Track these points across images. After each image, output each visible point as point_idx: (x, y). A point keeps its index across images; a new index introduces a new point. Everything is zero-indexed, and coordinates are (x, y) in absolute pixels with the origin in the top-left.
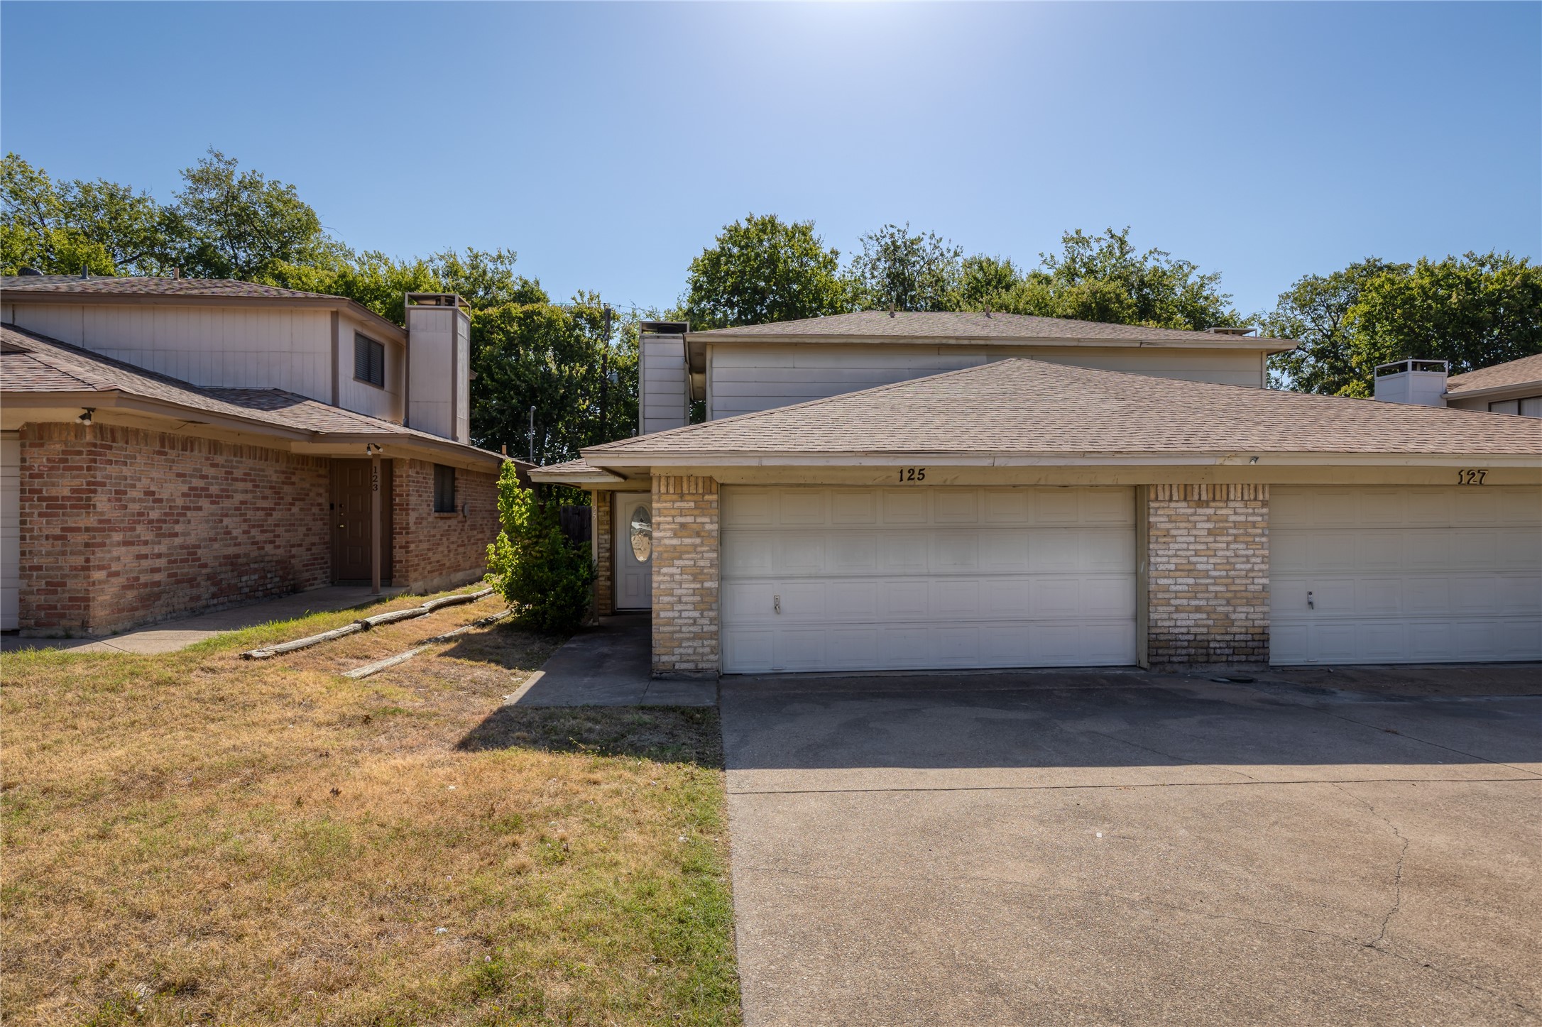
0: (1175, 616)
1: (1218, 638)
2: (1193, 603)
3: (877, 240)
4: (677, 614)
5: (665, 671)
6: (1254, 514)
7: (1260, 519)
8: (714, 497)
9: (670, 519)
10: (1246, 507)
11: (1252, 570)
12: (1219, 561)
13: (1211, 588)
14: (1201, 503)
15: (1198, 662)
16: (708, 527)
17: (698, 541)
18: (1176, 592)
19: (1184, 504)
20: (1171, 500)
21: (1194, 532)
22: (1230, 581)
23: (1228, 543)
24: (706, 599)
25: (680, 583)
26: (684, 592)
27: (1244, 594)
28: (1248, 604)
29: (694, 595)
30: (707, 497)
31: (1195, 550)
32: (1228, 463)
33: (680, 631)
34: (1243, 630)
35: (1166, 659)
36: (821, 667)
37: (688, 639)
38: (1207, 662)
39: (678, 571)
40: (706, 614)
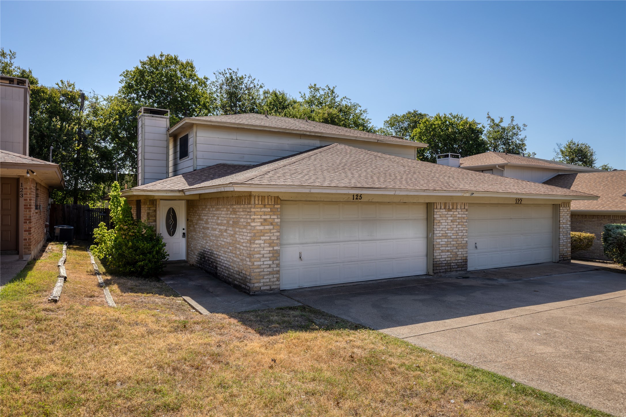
0: (441, 254)
1: (454, 262)
2: (447, 248)
3: (223, 75)
4: (262, 263)
5: (257, 291)
6: (464, 214)
7: (465, 216)
8: (279, 206)
9: (259, 217)
10: (462, 211)
11: (463, 235)
12: (454, 232)
13: (452, 243)
14: (449, 210)
15: (448, 271)
16: (276, 220)
17: (271, 227)
18: (442, 245)
19: (444, 210)
20: (441, 208)
21: (447, 221)
22: (457, 240)
23: (457, 225)
24: (275, 255)
25: (264, 248)
26: (265, 252)
27: (461, 245)
28: (462, 248)
29: (269, 253)
30: (276, 206)
31: (448, 228)
32: (465, 195)
33: (263, 271)
34: (460, 258)
35: (438, 271)
36: (318, 284)
37: (267, 275)
38: (450, 271)
39: (263, 242)
40: (275, 262)
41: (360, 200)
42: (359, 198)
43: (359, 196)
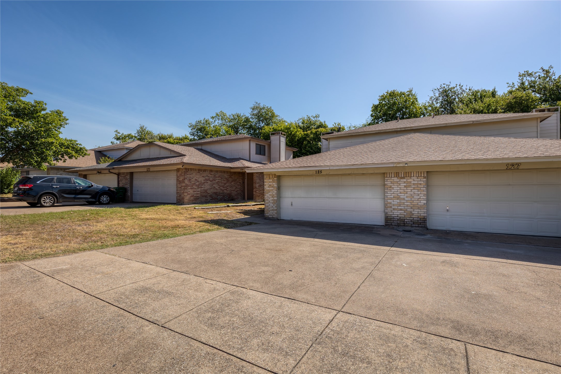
0: (393, 211)
1: (408, 218)
2: (399, 208)
4: (269, 205)
5: (267, 217)
6: (420, 181)
7: (423, 182)
8: (276, 179)
9: (267, 184)
10: (418, 179)
11: (420, 198)
12: (408, 195)
13: (405, 203)
14: (402, 178)
15: (401, 225)
16: (275, 185)
17: (273, 188)
18: (394, 204)
19: (396, 178)
20: (392, 177)
21: (399, 186)
22: (412, 201)
23: (411, 190)
24: (275, 202)
25: (270, 198)
26: (270, 200)
27: (417, 206)
28: (418, 209)
29: (272, 201)
30: (275, 179)
31: (400, 192)
32: (398, 165)
33: (270, 209)
34: (417, 217)
35: (390, 224)
36: (301, 219)
37: (271, 210)
38: (404, 226)
39: (269, 195)
40: (274, 205)
41: (320, 174)
42: (320, 172)
43: (320, 171)
